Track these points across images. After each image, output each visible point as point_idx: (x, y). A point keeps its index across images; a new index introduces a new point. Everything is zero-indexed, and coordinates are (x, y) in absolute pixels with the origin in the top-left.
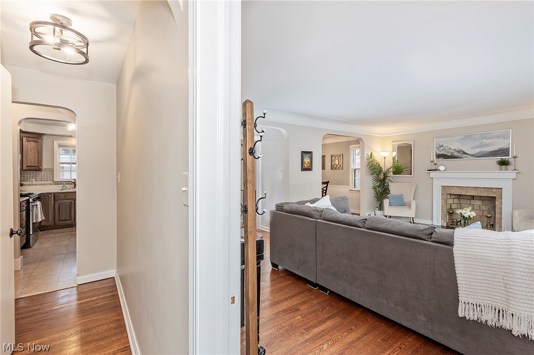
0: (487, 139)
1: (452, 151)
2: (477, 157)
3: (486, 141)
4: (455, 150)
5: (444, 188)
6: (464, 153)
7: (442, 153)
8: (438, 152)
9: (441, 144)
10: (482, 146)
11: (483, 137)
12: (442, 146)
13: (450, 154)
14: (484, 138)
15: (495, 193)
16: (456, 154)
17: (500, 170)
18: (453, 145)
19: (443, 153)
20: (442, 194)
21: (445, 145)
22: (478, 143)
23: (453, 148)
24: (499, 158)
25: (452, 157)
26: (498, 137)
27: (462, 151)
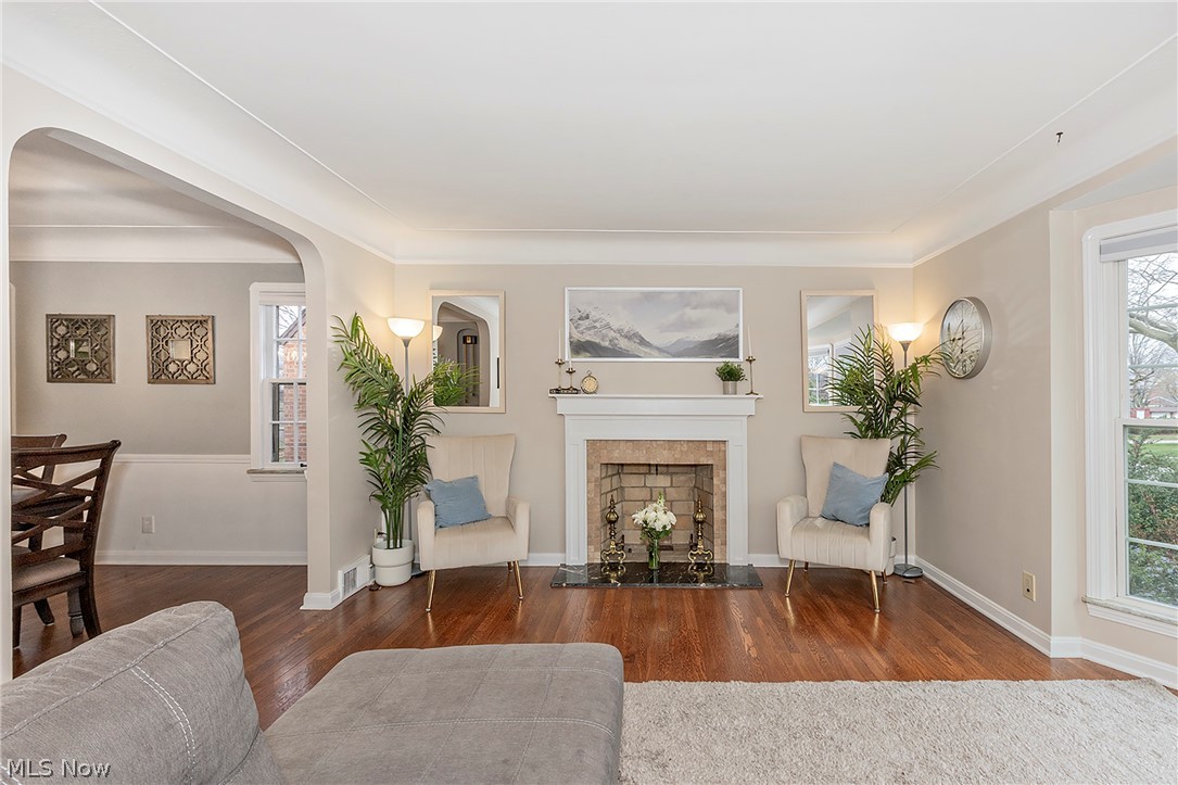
0: (694, 308)
1: (612, 334)
2: (674, 356)
3: (691, 313)
4: (619, 331)
5: (594, 446)
6: (643, 342)
7: (587, 337)
8: (577, 336)
9: (585, 309)
10: (683, 325)
11: (684, 300)
12: (587, 317)
13: (606, 344)
14: (687, 306)
15: (710, 455)
16: (623, 343)
17: (724, 393)
18: (617, 317)
20: (590, 467)
21: (594, 314)
22: (674, 317)
23: (615, 325)
24: (720, 361)
25: (613, 352)
26: (715, 305)
27: (636, 335)
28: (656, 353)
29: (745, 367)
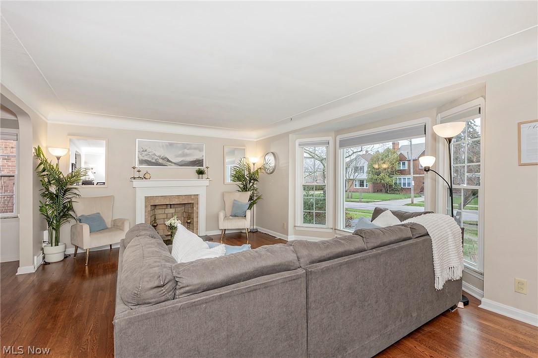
0: (188, 149)
1: (156, 157)
2: (180, 166)
3: (187, 151)
4: (159, 156)
5: (147, 198)
6: (168, 161)
7: (146, 158)
8: (141, 158)
9: (145, 148)
10: (184, 155)
11: (184, 146)
12: (146, 151)
13: (154, 161)
14: (185, 148)
15: (193, 199)
16: (161, 161)
17: (199, 179)
18: (158, 151)
20: (146, 207)
21: (149, 150)
22: (180, 152)
23: (158, 154)
24: (197, 168)
25: (156, 164)
26: (195, 149)
27: (166, 158)
28: (173, 165)
29: (206, 169)
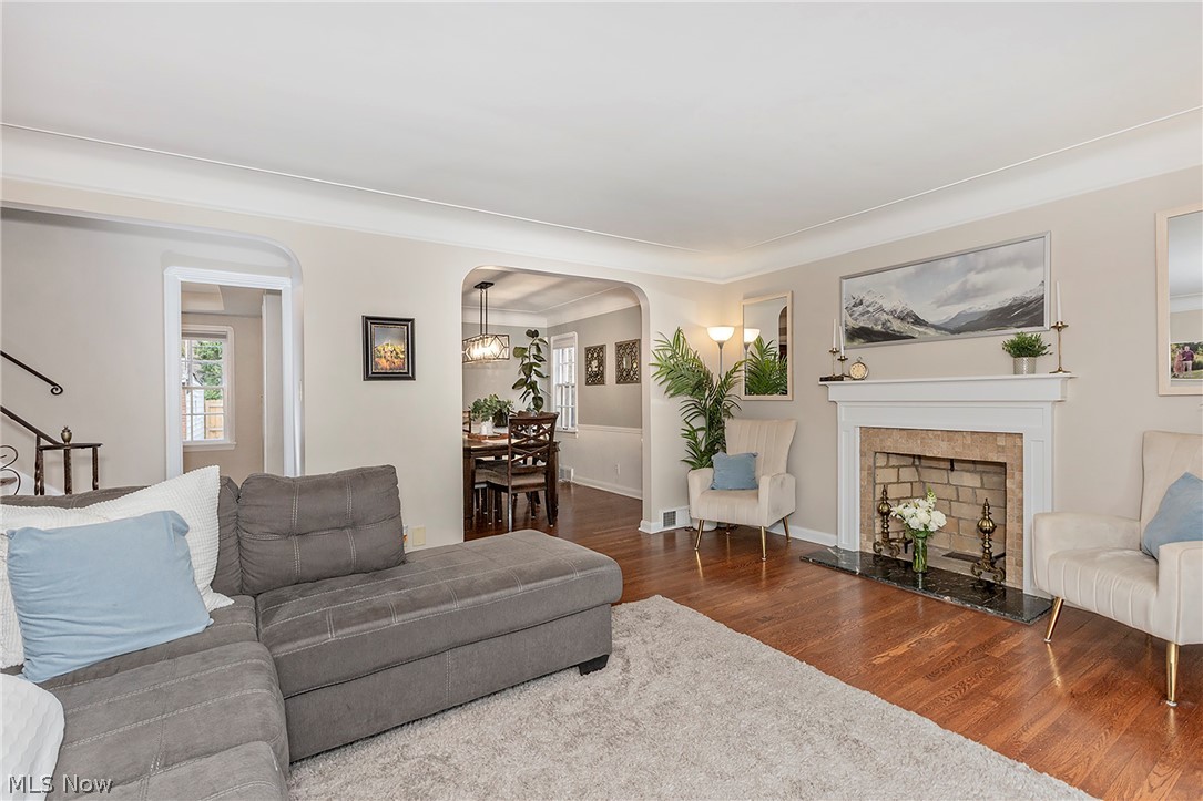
0: (981, 271)
1: (885, 317)
2: (954, 334)
3: (977, 279)
4: (892, 313)
5: (868, 433)
6: (918, 321)
8: (852, 323)
9: (859, 295)
10: (965, 295)
11: (969, 264)
12: (861, 303)
13: (879, 328)
14: (970, 270)
15: (1001, 450)
16: (896, 325)
17: (1015, 374)
18: (890, 298)
19: (862, 324)
20: (863, 454)
21: (868, 299)
22: (953, 287)
23: (888, 306)
24: (1011, 334)
25: (888, 336)
27: (910, 314)
28: (931, 332)
29: (1051, 335)
